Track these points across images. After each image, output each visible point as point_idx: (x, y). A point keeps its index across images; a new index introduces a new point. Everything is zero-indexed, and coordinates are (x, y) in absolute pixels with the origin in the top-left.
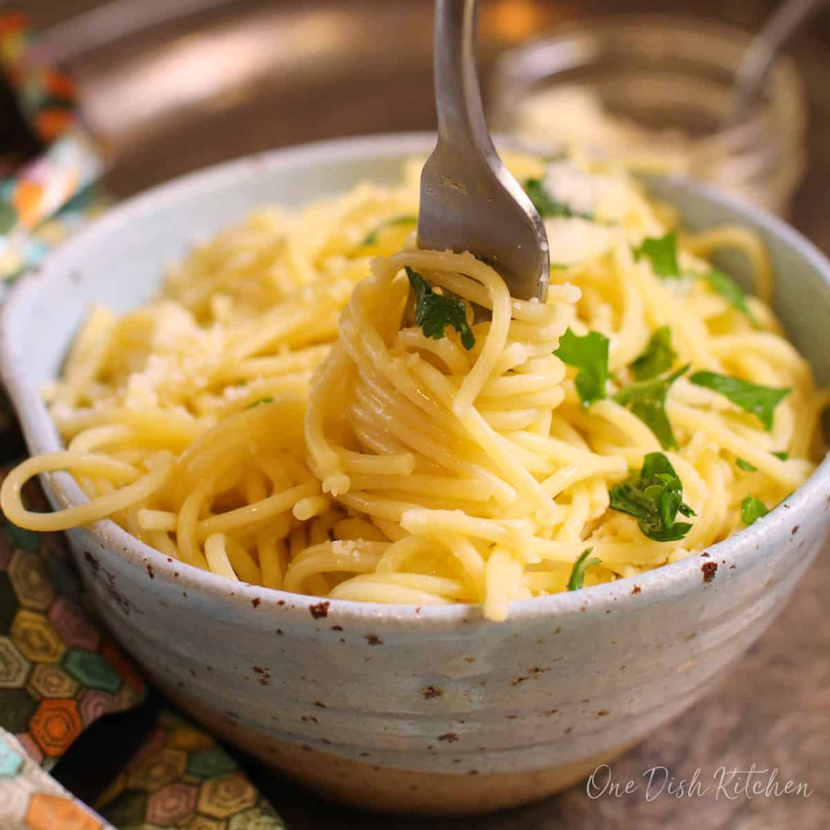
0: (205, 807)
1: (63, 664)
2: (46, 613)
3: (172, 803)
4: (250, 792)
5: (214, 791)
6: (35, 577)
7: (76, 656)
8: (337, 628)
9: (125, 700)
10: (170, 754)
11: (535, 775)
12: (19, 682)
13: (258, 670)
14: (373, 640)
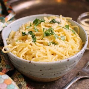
0: (19, 80)
1: (5, 66)
2: (4, 61)
3: (16, 79)
4: (24, 80)
5: (20, 79)
6: (3, 57)
7: (7, 65)
8: (32, 64)
9: (11, 69)
10: (16, 75)
11: (52, 79)
12: (1, 67)
13: (24, 67)
14: (35, 65)
